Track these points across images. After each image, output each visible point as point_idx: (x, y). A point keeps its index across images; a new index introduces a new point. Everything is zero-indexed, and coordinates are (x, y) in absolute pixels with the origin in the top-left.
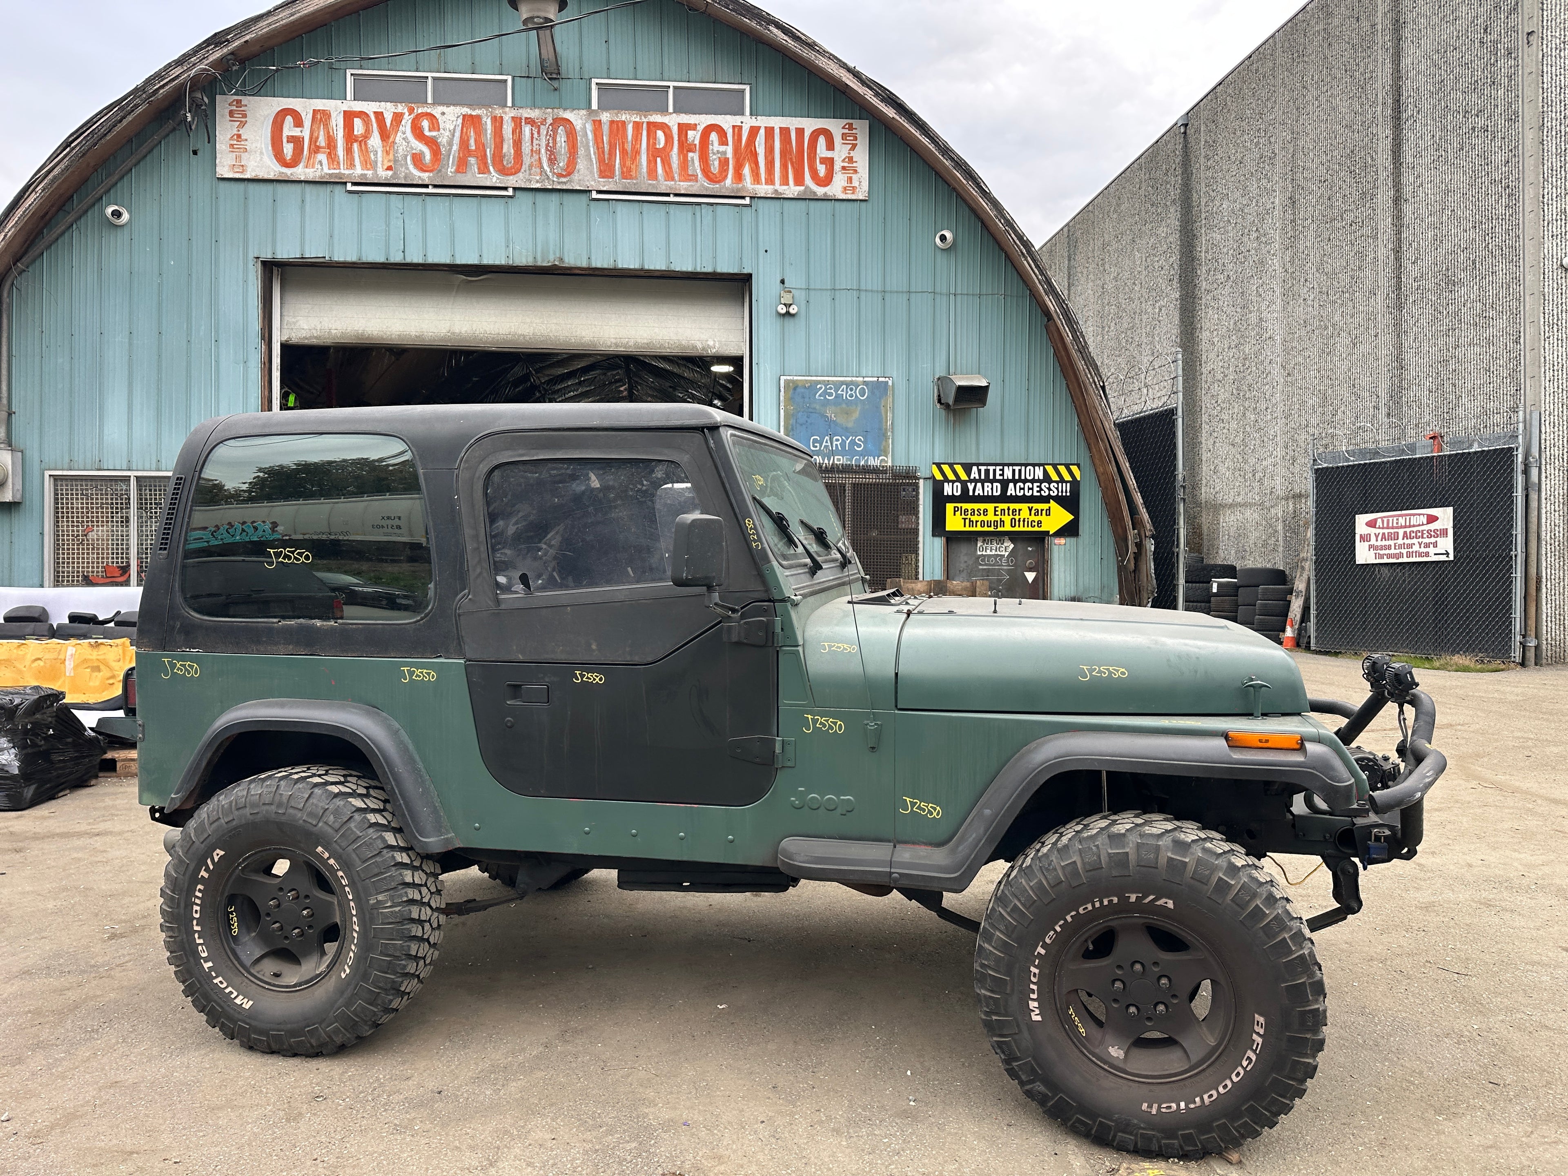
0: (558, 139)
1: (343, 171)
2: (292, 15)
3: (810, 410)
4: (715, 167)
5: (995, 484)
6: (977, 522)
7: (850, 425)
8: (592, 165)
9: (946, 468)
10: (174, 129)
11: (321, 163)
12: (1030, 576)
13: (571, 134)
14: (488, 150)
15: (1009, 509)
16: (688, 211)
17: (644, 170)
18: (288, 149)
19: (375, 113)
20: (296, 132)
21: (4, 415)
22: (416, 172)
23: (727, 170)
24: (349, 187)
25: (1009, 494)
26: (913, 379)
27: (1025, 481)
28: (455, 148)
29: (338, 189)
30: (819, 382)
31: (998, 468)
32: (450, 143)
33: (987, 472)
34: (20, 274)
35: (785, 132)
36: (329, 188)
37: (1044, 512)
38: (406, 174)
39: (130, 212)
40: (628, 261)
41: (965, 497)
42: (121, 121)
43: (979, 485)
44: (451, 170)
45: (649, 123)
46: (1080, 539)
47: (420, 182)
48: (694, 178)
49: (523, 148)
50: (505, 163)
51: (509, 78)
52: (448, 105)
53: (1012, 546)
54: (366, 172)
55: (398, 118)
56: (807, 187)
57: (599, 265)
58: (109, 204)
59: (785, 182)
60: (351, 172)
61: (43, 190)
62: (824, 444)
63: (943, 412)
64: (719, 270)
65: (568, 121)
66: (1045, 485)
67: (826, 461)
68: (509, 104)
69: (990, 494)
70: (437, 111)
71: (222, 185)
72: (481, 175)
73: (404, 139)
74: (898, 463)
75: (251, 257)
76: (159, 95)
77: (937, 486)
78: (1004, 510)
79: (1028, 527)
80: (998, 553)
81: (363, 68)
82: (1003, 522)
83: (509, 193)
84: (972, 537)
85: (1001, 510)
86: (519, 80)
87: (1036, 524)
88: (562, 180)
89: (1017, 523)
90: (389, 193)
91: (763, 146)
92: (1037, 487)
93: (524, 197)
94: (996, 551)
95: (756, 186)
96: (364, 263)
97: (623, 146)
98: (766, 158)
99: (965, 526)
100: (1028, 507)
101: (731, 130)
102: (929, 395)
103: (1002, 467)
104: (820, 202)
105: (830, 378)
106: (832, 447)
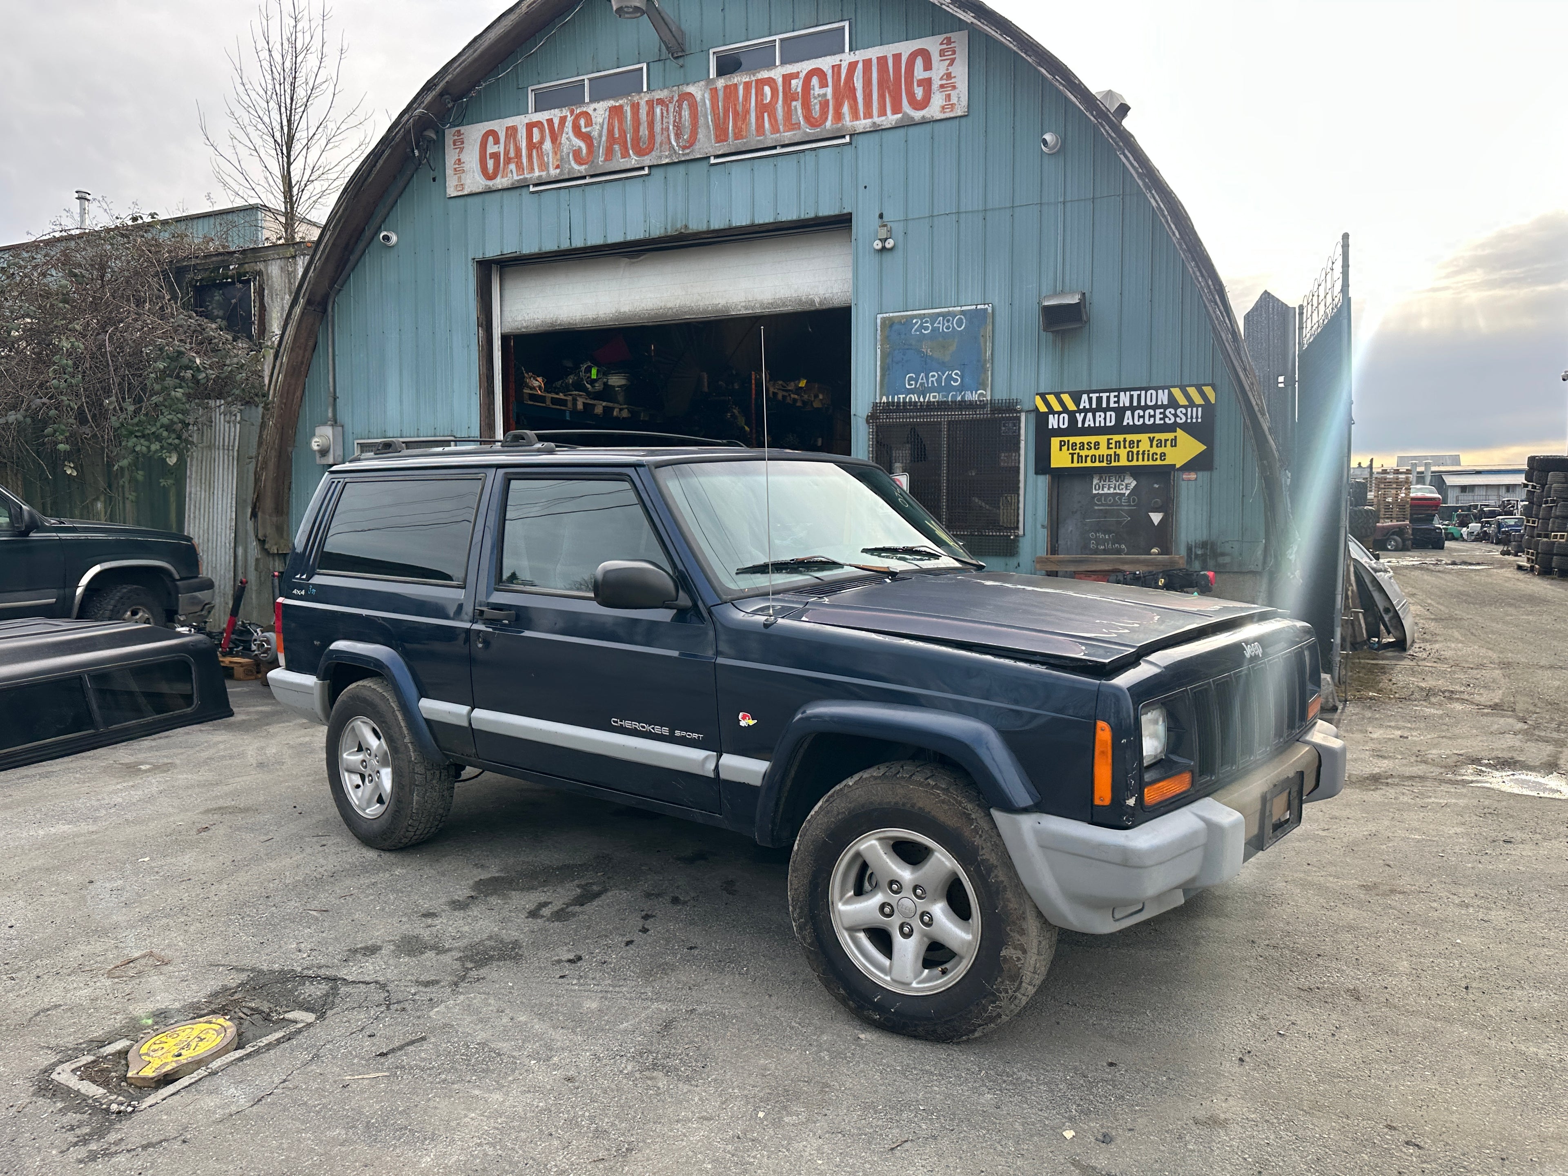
0: (683, 113)
1: (527, 176)
2: (474, 52)
3: (906, 347)
4: (816, 111)
5: (1108, 414)
6: (1086, 456)
7: (947, 359)
8: (710, 132)
9: (1051, 399)
10: (420, 164)
11: (512, 171)
12: (1156, 518)
13: (693, 106)
14: (629, 136)
15: (1125, 440)
16: (792, 161)
17: (753, 127)
18: (490, 163)
19: (547, 120)
20: (495, 149)
21: (331, 399)
22: (576, 167)
23: (827, 113)
24: (532, 189)
25: (1125, 424)
26: (1016, 303)
27: (1146, 407)
28: (604, 139)
29: (524, 190)
30: (915, 317)
31: (1112, 394)
32: (600, 136)
33: (1099, 399)
34: (338, 292)
35: (882, 60)
36: (518, 192)
37: (1169, 443)
38: (569, 169)
39: (396, 233)
40: (741, 219)
41: (1073, 429)
42: (375, 165)
43: (1090, 415)
44: (601, 159)
45: (757, 81)
46: (1216, 474)
47: (579, 175)
48: (797, 126)
49: (655, 128)
50: (641, 145)
51: (645, 66)
52: (598, 101)
53: (1134, 483)
55: (563, 120)
56: (905, 114)
57: (717, 227)
58: (382, 231)
59: (882, 112)
60: (531, 175)
62: (920, 381)
63: (1050, 335)
64: (820, 214)
65: (690, 93)
66: (1169, 412)
67: (922, 400)
68: (645, 89)
70: (590, 109)
71: (452, 201)
72: (623, 160)
73: (567, 139)
74: (998, 396)
75: (470, 259)
76: (397, 139)
77: (1041, 419)
78: (1119, 442)
79: (1148, 460)
80: (1118, 491)
81: (539, 83)
82: (1118, 455)
83: (646, 171)
84: (1086, 474)
85: (1116, 442)
86: (651, 65)
87: (1158, 457)
88: (687, 151)
89: (1135, 456)
90: (560, 188)
91: (861, 80)
92: (1161, 413)
93: (658, 174)
94: (1115, 489)
95: (855, 123)
96: (546, 253)
97: (735, 108)
98: (864, 92)
99: (1072, 462)
100: (1149, 438)
101: (830, 71)
102: (1035, 319)
103: (1116, 394)
104: (918, 126)
105: (926, 311)
106: (928, 383)
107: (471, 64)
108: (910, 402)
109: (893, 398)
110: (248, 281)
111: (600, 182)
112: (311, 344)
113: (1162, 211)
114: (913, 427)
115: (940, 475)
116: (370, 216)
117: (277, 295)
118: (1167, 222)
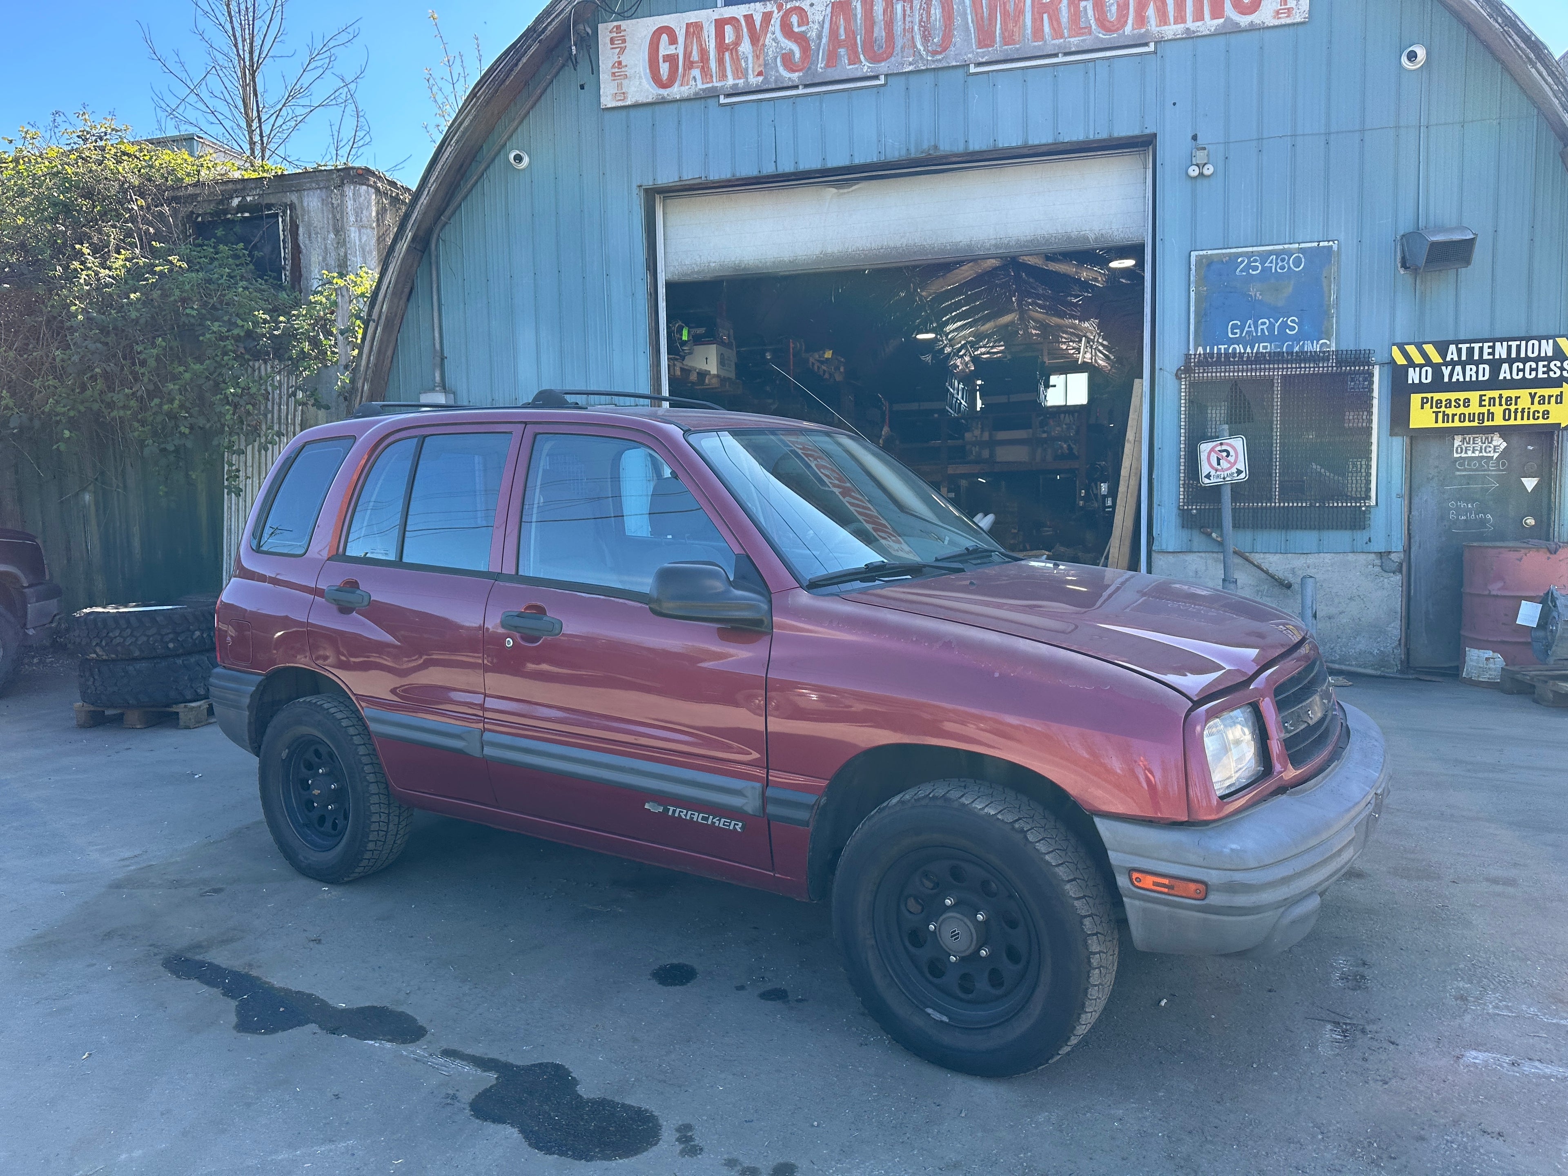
0: (933, 12)
1: (716, 84)
3: (1229, 289)
4: (1112, 13)
5: (1481, 367)
6: (1454, 415)
7: (1281, 304)
8: (969, 35)
9: (1412, 350)
10: (563, 66)
11: (694, 77)
12: (1530, 483)
13: (947, 3)
14: (859, 37)
15: (1501, 397)
17: (1029, 31)
18: (664, 69)
19: (745, 16)
20: (671, 50)
21: (438, 359)
22: (786, 74)
23: (1127, 14)
24: (723, 100)
25: (1501, 377)
26: (1366, 240)
27: (1527, 359)
28: (824, 40)
29: (712, 102)
30: (1240, 255)
31: (1486, 345)
32: (819, 37)
33: (1470, 351)
34: (444, 226)
36: (702, 104)
37: (1553, 400)
38: (776, 77)
39: (529, 155)
40: (1011, 139)
41: (1438, 384)
42: (516, 65)
43: (1458, 368)
44: (821, 65)
47: (790, 84)
48: (1087, 31)
49: (895, 28)
50: (876, 48)
53: (1505, 444)
54: (737, 81)
55: (767, 17)
56: (1228, 19)
57: (977, 148)
58: (512, 149)
59: (1199, 17)
60: (722, 83)
61: (457, 142)
62: (1246, 329)
63: (1409, 279)
64: (1116, 135)
66: (1555, 364)
67: (1249, 350)
70: (805, 5)
71: (607, 115)
72: (851, 67)
73: (773, 39)
74: (1344, 347)
75: (634, 186)
76: (547, 32)
77: (1398, 374)
78: (1494, 398)
79: (1528, 419)
80: (1485, 454)
82: (1493, 414)
83: (882, 81)
84: (1451, 435)
85: (1490, 399)
87: (1540, 415)
88: (939, 57)
89: (1513, 415)
90: (761, 100)
92: (1544, 366)
93: (898, 84)
94: (1481, 452)
95: (1163, 28)
96: (738, 180)
97: (1005, 8)
99: (1436, 422)
100: (1530, 394)
102: (1391, 254)
103: (1491, 344)
104: (1244, 34)
105: (1255, 249)
106: (1257, 333)
108: (1234, 354)
109: (1212, 349)
110: (275, 215)
111: (818, 93)
112: (407, 290)
114: (1235, 385)
115: (1271, 438)
116: (490, 131)
117: (317, 233)
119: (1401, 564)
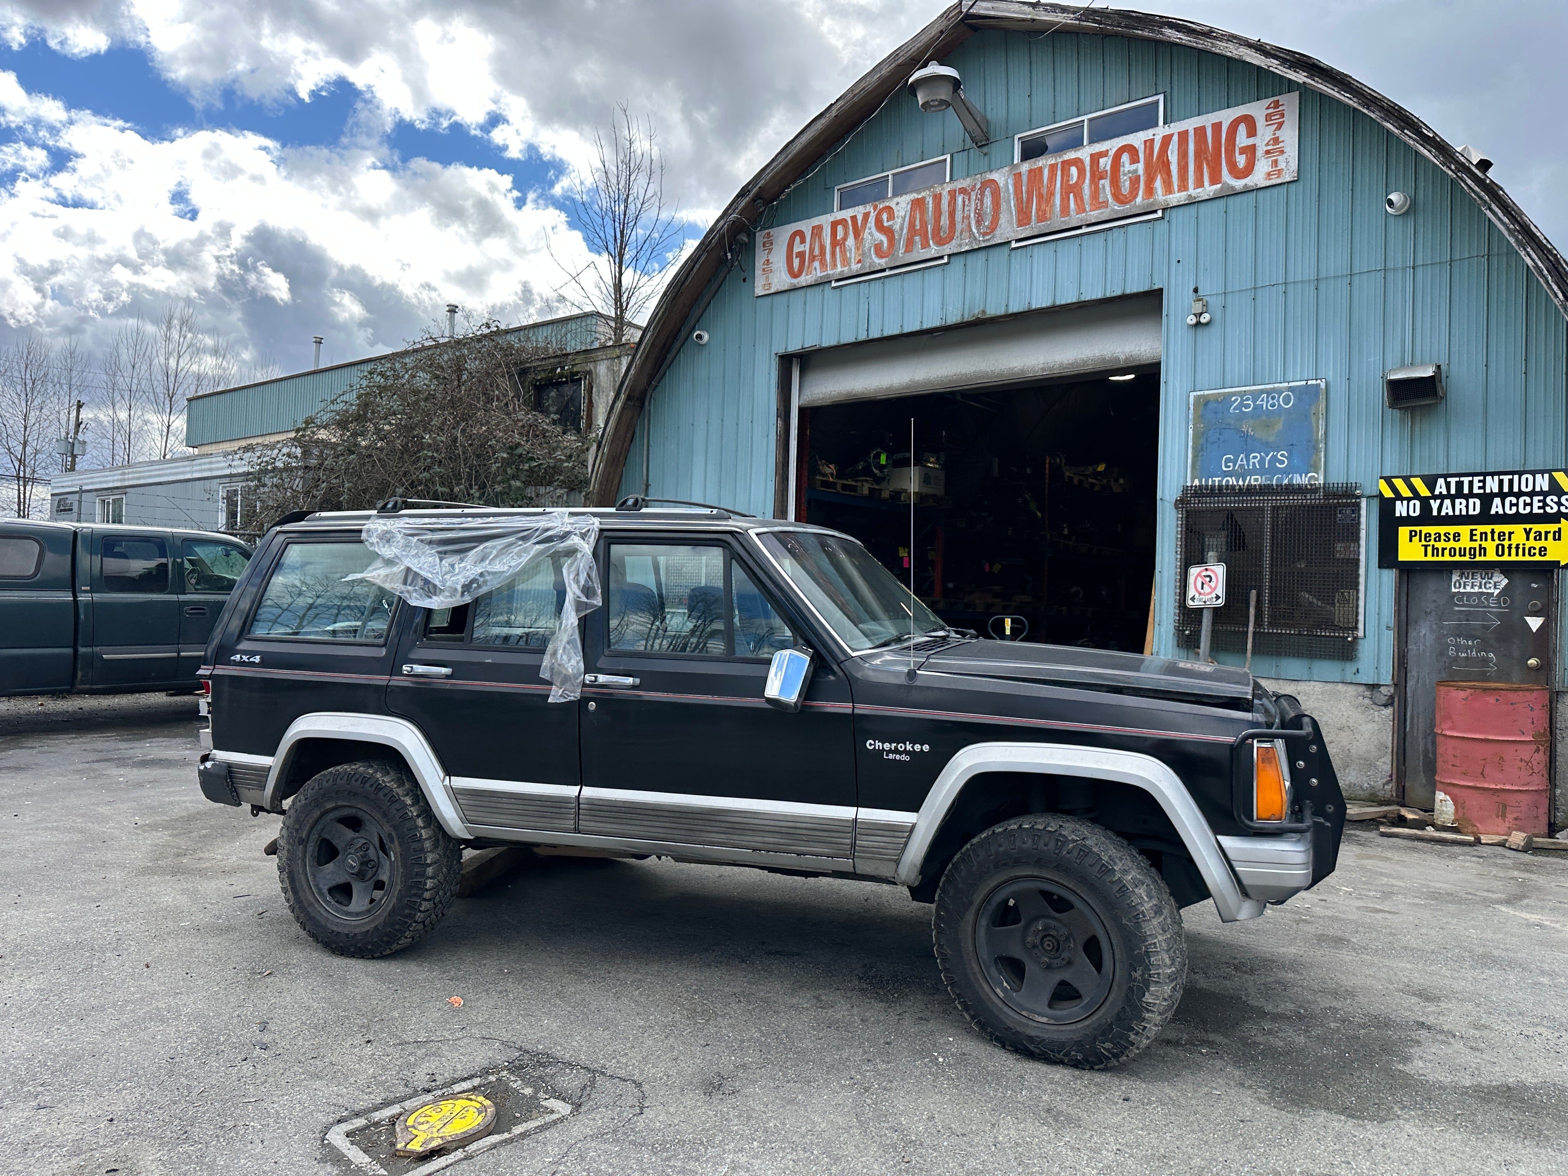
0: (985, 201)
1: (829, 273)
3: (1223, 426)
4: (1126, 186)
7: (1272, 439)
8: (1012, 216)
9: (1399, 483)
10: (732, 266)
11: (816, 269)
12: (1535, 623)
13: (996, 193)
14: (929, 227)
15: (1493, 532)
16: (1099, 239)
17: (1058, 209)
18: (796, 262)
19: (851, 217)
20: (801, 248)
22: (877, 260)
23: (1137, 189)
24: (834, 284)
25: (1493, 512)
26: (1355, 378)
28: (905, 231)
29: (827, 286)
30: (1234, 394)
31: (1476, 479)
32: (902, 229)
33: (1460, 485)
34: (654, 387)
35: (1200, 132)
36: (821, 287)
37: (1550, 536)
38: (870, 264)
39: (708, 332)
40: (1041, 301)
41: (1426, 518)
43: (1447, 502)
44: (902, 251)
45: (1063, 162)
47: (881, 268)
48: (1105, 204)
49: (956, 217)
50: (942, 234)
51: (948, 157)
52: (901, 195)
53: (1506, 581)
54: (843, 269)
55: (866, 216)
56: (1225, 183)
57: (1015, 310)
58: (697, 330)
59: (1199, 184)
60: (833, 271)
62: (1239, 463)
63: (1397, 413)
64: (1128, 292)
65: (993, 181)
66: (1551, 499)
67: (1241, 483)
68: (948, 180)
69: (1464, 513)
70: (893, 205)
71: (759, 301)
72: (924, 250)
73: (870, 233)
74: (1333, 480)
76: (713, 245)
77: (1386, 506)
78: (1486, 533)
79: (1524, 555)
80: (1485, 590)
81: (846, 182)
82: (1485, 549)
83: (945, 260)
84: (1444, 569)
85: (1481, 534)
86: (955, 155)
87: (1537, 551)
88: (988, 237)
89: (1506, 550)
90: (860, 282)
91: (1176, 153)
92: (1539, 501)
93: (958, 262)
94: (1480, 587)
95: (1168, 197)
96: (844, 345)
97: (1040, 191)
98: (1179, 164)
99: (1426, 555)
100: (1525, 529)
101: (1142, 146)
102: (1378, 394)
103: (1481, 478)
104: (1239, 196)
105: (1247, 388)
106: (1248, 465)
107: (783, 168)
108: (1227, 486)
109: (1207, 481)
110: (580, 379)
111: (900, 273)
112: (629, 435)
113: (1541, 272)
114: (1230, 514)
115: (1261, 566)
116: (685, 318)
117: (603, 391)
118: (1547, 282)
119: (1392, 697)
